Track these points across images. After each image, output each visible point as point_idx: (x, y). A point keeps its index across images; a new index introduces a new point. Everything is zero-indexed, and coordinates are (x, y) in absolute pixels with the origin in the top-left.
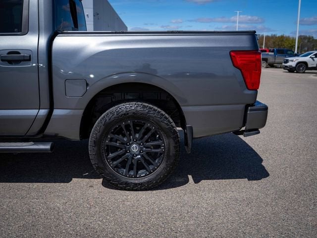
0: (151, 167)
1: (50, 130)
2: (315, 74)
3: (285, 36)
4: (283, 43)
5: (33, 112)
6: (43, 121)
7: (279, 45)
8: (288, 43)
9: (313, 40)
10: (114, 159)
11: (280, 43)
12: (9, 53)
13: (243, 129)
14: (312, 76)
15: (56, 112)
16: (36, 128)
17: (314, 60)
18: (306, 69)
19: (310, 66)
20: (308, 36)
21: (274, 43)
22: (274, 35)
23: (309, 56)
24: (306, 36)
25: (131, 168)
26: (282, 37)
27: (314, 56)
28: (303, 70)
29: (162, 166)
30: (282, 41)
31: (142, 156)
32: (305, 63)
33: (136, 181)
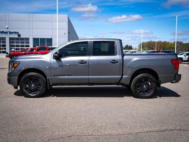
0: (149, 92)
1: (122, 82)
2: (187, 64)
3: (166, 41)
4: (166, 46)
5: (118, 76)
6: (120, 79)
7: (163, 47)
8: (168, 46)
9: (183, 44)
10: (139, 90)
11: (164, 46)
12: (113, 60)
13: (174, 81)
14: (186, 65)
15: (124, 76)
16: (118, 81)
17: (186, 57)
18: (182, 62)
19: (184, 60)
20: (180, 42)
21: (160, 46)
22: (160, 41)
23: (183, 55)
24: (179, 42)
25: (143, 92)
26: (165, 42)
27: (186, 55)
28: (180, 62)
29: (153, 91)
30: (165, 44)
31: (147, 89)
32: (181, 58)
33: (145, 96)
